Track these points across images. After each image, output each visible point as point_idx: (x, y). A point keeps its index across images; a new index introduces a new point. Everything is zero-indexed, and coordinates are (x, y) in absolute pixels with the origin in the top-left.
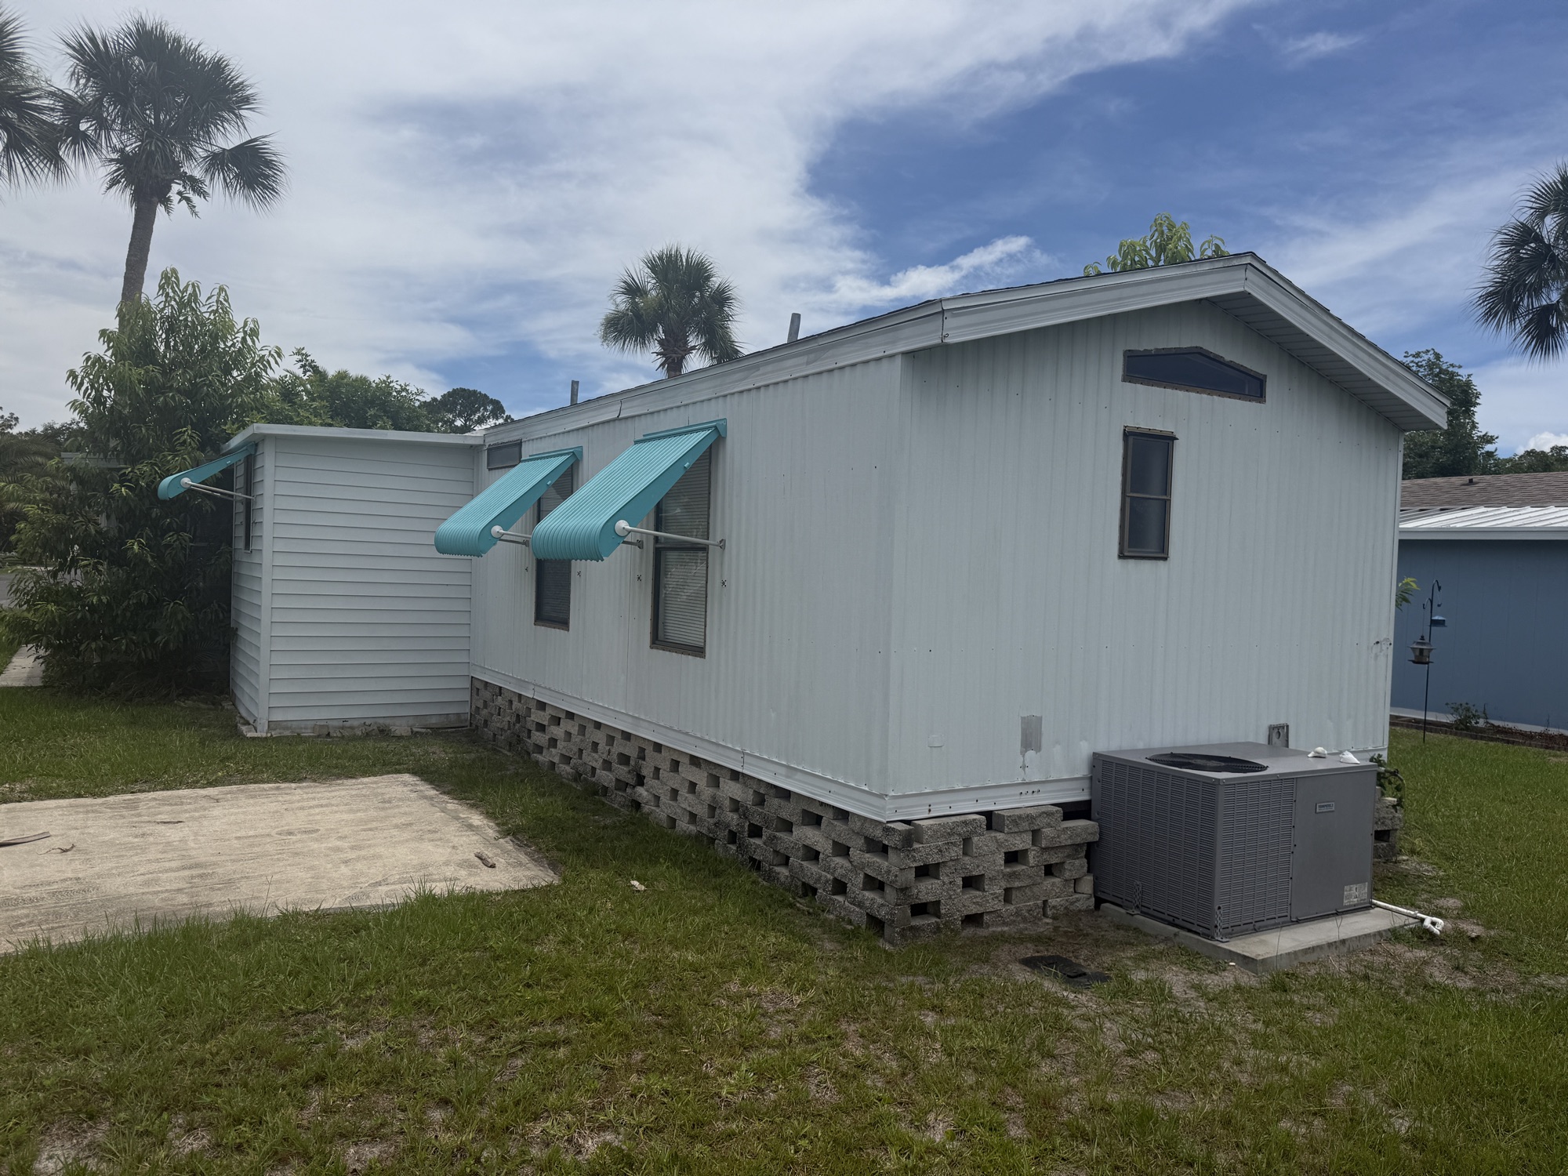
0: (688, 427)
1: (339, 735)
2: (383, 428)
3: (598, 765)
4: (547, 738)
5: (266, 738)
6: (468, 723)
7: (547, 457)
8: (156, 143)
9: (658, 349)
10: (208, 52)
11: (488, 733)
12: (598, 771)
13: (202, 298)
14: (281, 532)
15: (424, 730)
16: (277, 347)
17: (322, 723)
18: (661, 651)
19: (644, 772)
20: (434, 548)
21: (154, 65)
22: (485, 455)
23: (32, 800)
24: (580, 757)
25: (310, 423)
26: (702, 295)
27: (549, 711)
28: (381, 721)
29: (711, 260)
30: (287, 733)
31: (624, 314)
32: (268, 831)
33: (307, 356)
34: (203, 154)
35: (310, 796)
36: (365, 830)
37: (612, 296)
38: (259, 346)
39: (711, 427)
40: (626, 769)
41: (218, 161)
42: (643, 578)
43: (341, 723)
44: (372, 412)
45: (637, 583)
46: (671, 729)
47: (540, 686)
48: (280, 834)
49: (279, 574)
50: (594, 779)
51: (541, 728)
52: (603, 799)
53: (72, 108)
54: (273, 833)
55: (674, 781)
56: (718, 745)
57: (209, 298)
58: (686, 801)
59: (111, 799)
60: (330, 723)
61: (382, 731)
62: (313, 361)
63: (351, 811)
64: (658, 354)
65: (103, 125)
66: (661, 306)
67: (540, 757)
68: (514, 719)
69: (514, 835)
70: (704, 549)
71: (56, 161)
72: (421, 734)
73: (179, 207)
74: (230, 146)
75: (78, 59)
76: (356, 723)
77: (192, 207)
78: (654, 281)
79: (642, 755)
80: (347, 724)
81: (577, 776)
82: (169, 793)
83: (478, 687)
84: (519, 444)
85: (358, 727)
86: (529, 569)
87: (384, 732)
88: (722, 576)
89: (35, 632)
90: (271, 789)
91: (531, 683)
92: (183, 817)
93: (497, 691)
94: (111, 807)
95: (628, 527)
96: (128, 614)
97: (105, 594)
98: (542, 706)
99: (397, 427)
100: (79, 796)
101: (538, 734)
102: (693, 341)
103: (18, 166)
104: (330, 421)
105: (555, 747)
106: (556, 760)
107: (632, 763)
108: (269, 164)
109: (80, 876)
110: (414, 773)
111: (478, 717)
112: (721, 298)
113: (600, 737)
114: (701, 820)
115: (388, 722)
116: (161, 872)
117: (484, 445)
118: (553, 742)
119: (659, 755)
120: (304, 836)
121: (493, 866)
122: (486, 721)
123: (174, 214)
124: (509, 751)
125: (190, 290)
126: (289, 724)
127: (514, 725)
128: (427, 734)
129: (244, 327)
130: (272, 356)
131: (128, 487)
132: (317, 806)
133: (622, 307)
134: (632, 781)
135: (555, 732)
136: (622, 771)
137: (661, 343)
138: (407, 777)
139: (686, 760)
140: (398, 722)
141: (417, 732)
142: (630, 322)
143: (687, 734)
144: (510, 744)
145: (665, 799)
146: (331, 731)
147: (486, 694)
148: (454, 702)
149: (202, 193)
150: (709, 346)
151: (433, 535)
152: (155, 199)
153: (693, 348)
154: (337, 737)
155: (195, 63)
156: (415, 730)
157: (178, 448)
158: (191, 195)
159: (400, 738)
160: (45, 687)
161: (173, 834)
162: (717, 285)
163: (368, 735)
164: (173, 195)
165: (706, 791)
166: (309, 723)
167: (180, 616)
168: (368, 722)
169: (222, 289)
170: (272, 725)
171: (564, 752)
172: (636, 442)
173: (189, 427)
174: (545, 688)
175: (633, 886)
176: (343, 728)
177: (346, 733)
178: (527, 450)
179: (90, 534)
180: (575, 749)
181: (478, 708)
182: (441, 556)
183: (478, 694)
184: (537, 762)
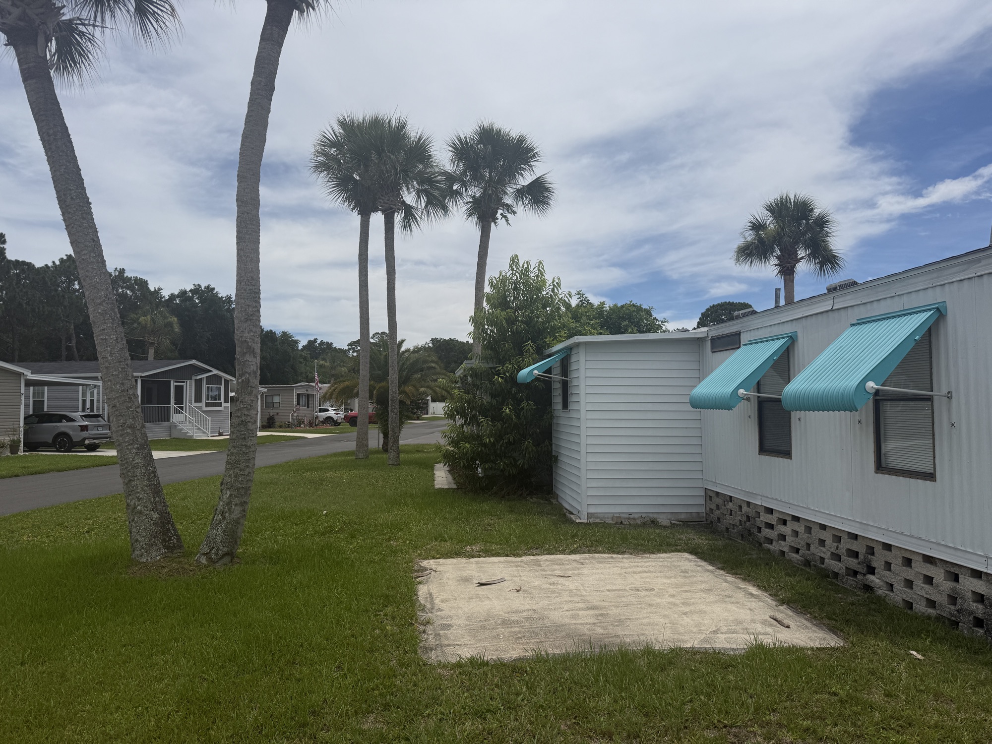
0: (904, 310)
1: (628, 523)
2: (632, 333)
3: (827, 556)
4: (776, 533)
5: (587, 523)
6: (704, 519)
7: (767, 341)
8: (492, 189)
9: (776, 261)
10: (514, 134)
11: (722, 527)
12: (826, 561)
13: (531, 269)
14: (591, 399)
15: (678, 523)
16: (569, 292)
17: (618, 515)
18: (887, 476)
19: (874, 564)
20: (689, 405)
21: (490, 148)
22: (709, 344)
23: (485, 557)
24: (809, 549)
25: (591, 334)
26: (807, 223)
27: (776, 515)
28: (651, 515)
29: (812, 198)
30: (598, 521)
31: (751, 243)
32: (623, 587)
33: (583, 295)
34: (512, 190)
35: (636, 564)
36: (683, 592)
37: (742, 233)
38: (560, 292)
39: (933, 309)
40: (855, 561)
41: (521, 193)
42: (863, 421)
43: (627, 516)
44: (625, 323)
45: (858, 425)
46: (902, 534)
47: (767, 497)
48: (632, 590)
49: (590, 424)
50: (823, 566)
51: (770, 526)
52: (834, 581)
53: (451, 178)
54: (627, 588)
55: (908, 574)
56: (956, 549)
57: (534, 268)
58: (921, 589)
59: (523, 558)
60: (622, 515)
61: (653, 522)
62: (586, 297)
63: (666, 577)
64: (776, 265)
65: (464, 185)
66: (779, 234)
67: (771, 547)
68: (744, 519)
69: (788, 604)
70: (930, 399)
71: (445, 208)
72: (677, 525)
73: (501, 222)
74: (526, 183)
75: (455, 153)
76: (636, 516)
77: (507, 221)
78: (771, 218)
79: (871, 551)
80: (631, 516)
81: (807, 563)
82: (552, 557)
83: (711, 495)
84: (738, 334)
85: (638, 519)
86: (752, 417)
87: (654, 523)
88: (949, 419)
89: (456, 459)
90: (608, 558)
91: (759, 495)
92: (570, 573)
93: (728, 498)
94: (526, 563)
95: (875, 386)
96: (503, 448)
97: (492, 437)
98: (770, 511)
99: (640, 332)
100: (507, 556)
101: (768, 530)
102: (801, 253)
103: (432, 214)
104: (601, 331)
105: (784, 540)
106: (786, 549)
107: (861, 557)
108: (547, 190)
109: (534, 608)
110: (691, 553)
111: (712, 515)
112: (822, 222)
113: (827, 536)
114: (941, 605)
115: (655, 516)
116: (577, 610)
117: (708, 337)
118: (783, 537)
119: (889, 553)
120: (647, 593)
121: (788, 627)
122: (719, 519)
123: (499, 226)
124: (742, 540)
125: (526, 265)
126: (599, 515)
127: (745, 523)
128: (680, 525)
129: (553, 282)
130: (567, 297)
131: (501, 377)
132: (645, 572)
133: (749, 239)
134: (862, 569)
135: (783, 530)
136: (852, 563)
137: (778, 258)
138: (686, 555)
139: (920, 559)
140: (661, 516)
141: (674, 524)
142: (757, 247)
143: (920, 539)
144: (742, 536)
145: (899, 586)
146: (623, 521)
147: (719, 501)
148: (696, 505)
149: (512, 212)
150: (813, 255)
151: (688, 397)
152: (491, 219)
153: (802, 258)
154: (627, 524)
155: (509, 140)
156: (673, 522)
157: (525, 354)
158: (507, 214)
159: (665, 527)
160: (458, 489)
161: (570, 584)
162: (817, 214)
163: (644, 524)
164: (499, 216)
165: (947, 585)
166: (609, 515)
167: (530, 449)
168: (644, 516)
169: (540, 262)
170: (589, 516)
171: (793, 544)
172: (852, 325)
173: (530, 341)
174: (772, 498)
175: (912, 654)
176: (629, 518)
177: (632, 523)
178: (744, 338)
179: (484, 404)
180: (803, 543)
181: (711, 510)
182: (695, 410)
183: (711, 500)
184: (769, 550)
